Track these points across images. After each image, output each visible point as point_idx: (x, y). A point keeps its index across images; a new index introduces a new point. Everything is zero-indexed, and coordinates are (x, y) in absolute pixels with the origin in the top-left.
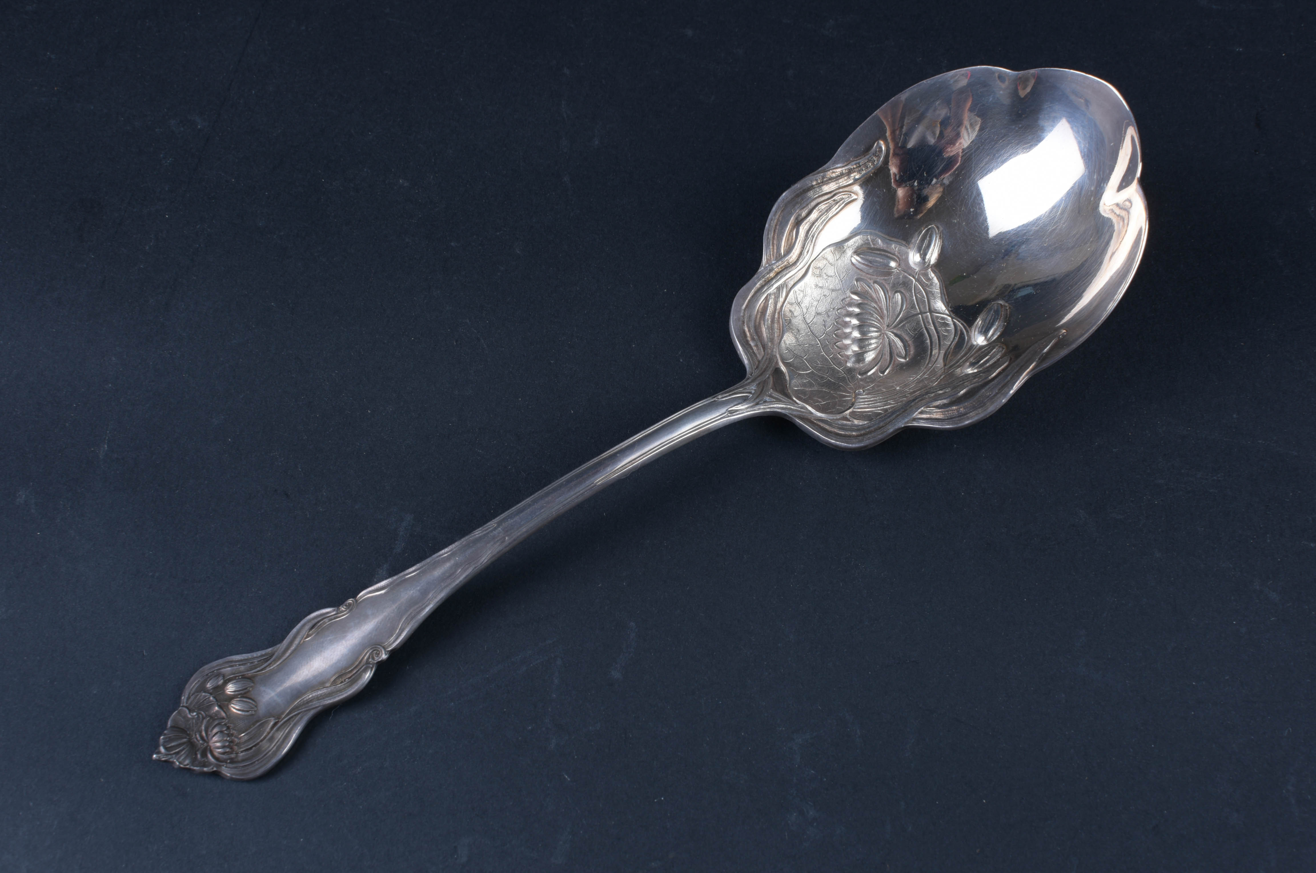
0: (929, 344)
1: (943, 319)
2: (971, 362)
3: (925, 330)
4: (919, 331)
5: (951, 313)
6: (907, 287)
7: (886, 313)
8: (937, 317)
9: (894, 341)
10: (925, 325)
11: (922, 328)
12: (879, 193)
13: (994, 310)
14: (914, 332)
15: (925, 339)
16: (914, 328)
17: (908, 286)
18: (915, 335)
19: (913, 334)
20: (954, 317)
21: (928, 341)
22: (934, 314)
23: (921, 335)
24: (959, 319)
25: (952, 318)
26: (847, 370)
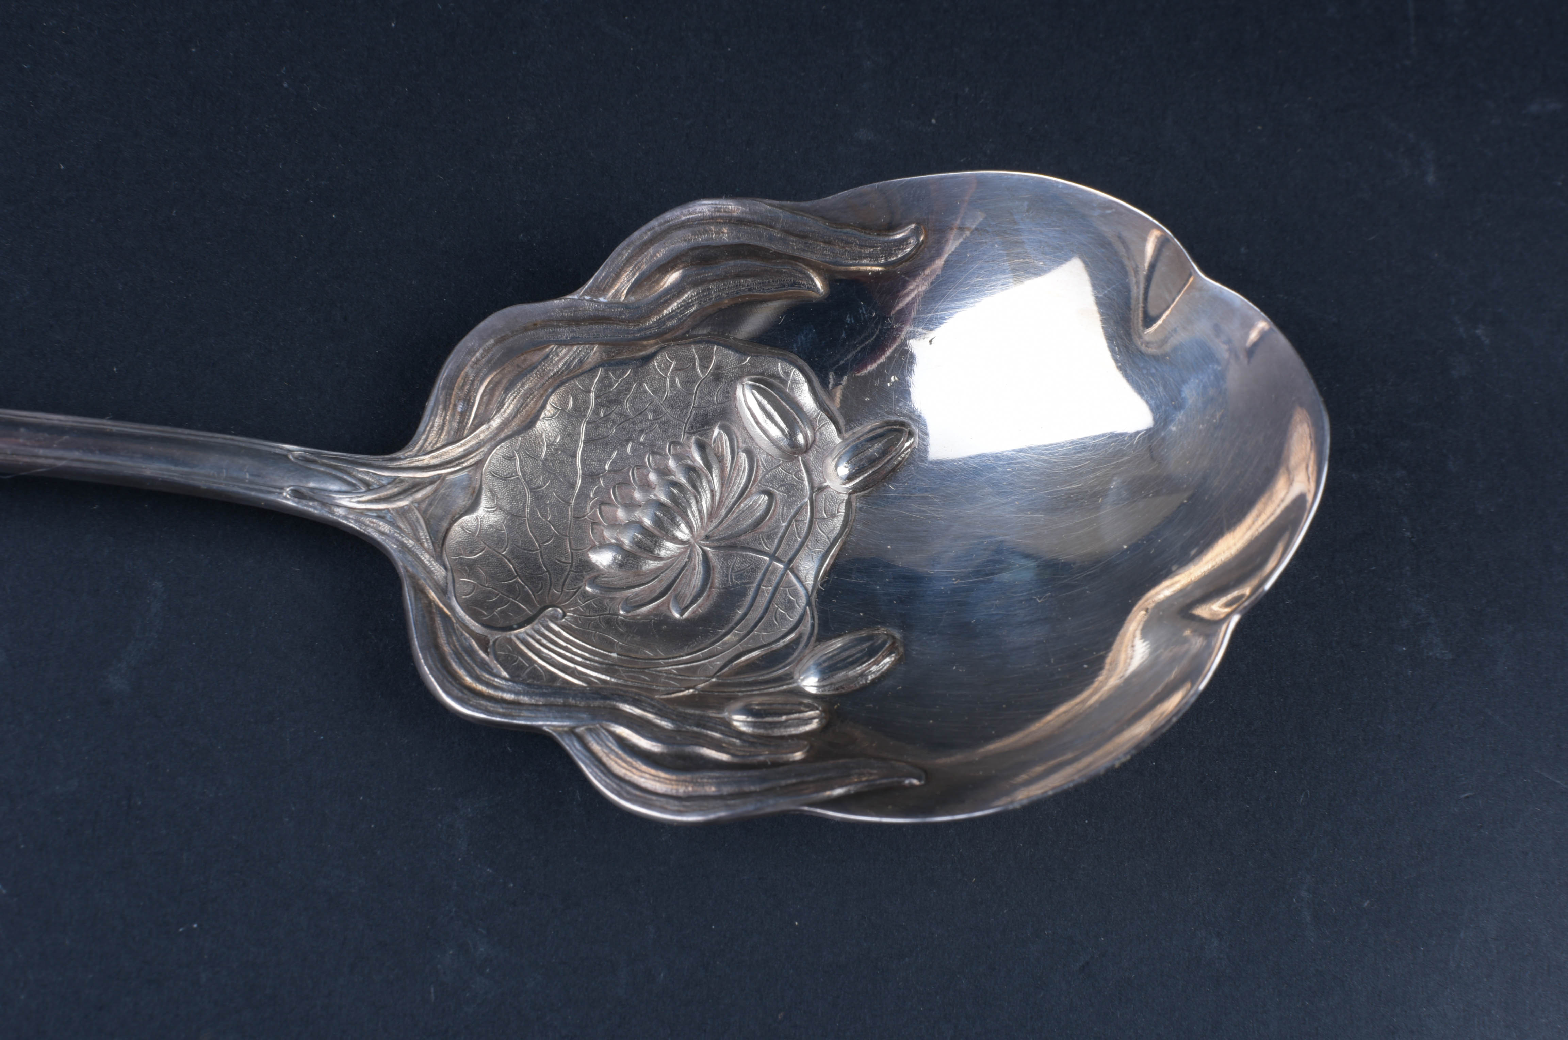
0: (738, 617)
1: (795, 593)
2: (751, 705)
3: (753, 590)
4: (745, 583)
5: (815, 593)
6: (789, 497)
7: (723, 514)
8: (790, 585)
9: (694, 569)
10: (762, 580)
11: (752, 583)
12: (862, 313)
13: (872, 645)
14: (736, 579)
15: (741, 603)
16: (741, 573)
17: (793, 496)
18: (733, 586)
19: (732, 582)
20: (813, 603)
21: (740, 612)
22: (791, 574)
23: (743, 594)
24: (816, 613)
25: (809, 603)
26: (581, 560)
